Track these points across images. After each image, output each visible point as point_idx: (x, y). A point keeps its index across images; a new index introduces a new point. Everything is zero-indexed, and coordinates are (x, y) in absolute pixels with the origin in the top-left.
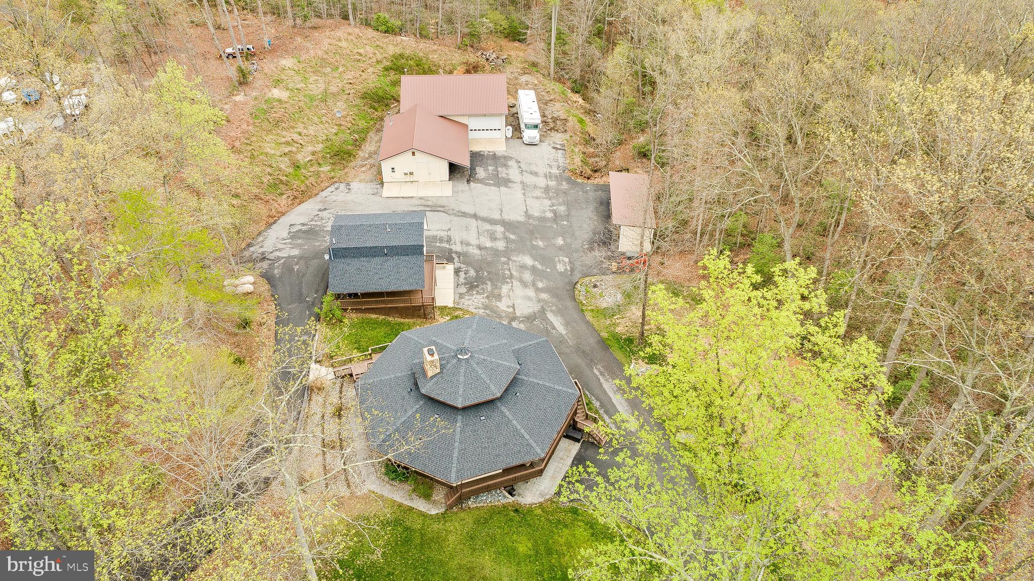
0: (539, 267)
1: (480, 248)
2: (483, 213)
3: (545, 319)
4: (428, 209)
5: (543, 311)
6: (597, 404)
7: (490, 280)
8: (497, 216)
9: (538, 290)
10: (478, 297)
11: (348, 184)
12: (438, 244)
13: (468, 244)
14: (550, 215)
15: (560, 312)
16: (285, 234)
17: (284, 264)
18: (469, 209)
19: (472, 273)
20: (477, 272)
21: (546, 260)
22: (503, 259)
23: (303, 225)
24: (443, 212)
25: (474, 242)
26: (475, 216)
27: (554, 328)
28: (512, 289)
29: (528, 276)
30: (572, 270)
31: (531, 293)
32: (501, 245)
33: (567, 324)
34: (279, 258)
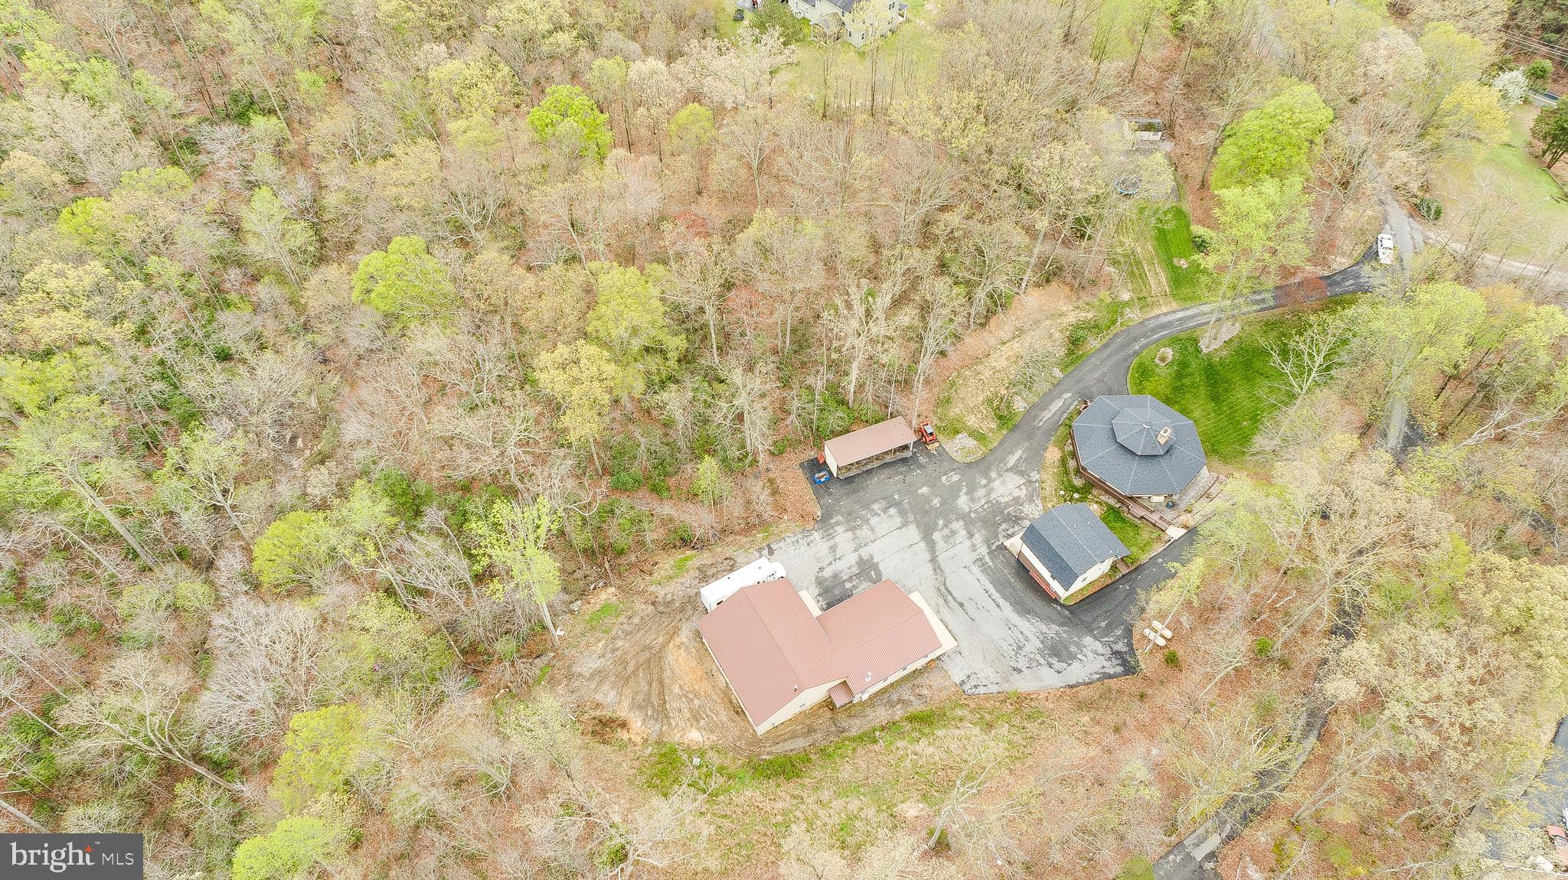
0: (964, 490)
1: (971, 536)
2: (927, 556)
3: (1016, 466)
4: (950, 597)
5: (1010, 470)
6: (1065, 415)
7: (1002, 512)
8: (923, 545)
9: (990, 480)
10: (1025, 510)
11: (963, 683)
12: (990, 564)
13: (973, 546)
14: (892, 511)
15: (1003, 460)
16: (1076, 665)
17: (1107, 636)
18: (928, 568)
19: (1004, 526)
20: (1000, 524)
21: (954, 491)
22: (973, 515)
23: (1050, 665)
24: (945, 585)
25: (968, 543)
26: (933, 560)
27: (1021, 457)
28: (1002, 496)
29: (981, 492)
30: (954, 470)
31: (997, 484)
32: (957, 525)
33: (1011, 453)
34: (1104, 644)
